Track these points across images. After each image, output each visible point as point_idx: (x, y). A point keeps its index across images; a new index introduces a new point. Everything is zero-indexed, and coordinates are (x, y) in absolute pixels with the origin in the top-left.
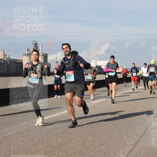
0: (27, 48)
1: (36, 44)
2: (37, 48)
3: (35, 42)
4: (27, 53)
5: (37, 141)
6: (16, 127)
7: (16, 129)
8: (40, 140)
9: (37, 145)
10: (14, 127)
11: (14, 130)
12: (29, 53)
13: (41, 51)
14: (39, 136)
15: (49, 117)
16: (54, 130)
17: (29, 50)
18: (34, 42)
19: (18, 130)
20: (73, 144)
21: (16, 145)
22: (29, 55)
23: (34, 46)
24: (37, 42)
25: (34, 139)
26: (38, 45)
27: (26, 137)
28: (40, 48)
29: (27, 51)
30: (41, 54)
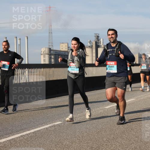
0: (89, 41)
1: (98, 37)
2: (99, 40)
3: (97, 35)
4: (89, 45)
5: (100, 129)
6: (80, 115)
7: (80, 116)
8: (103, 127)
9: (100, 132)
10: (79, 115)
11: (78, 117)
12: (91, 45)
13: (103, 43)
14: (102, 124)
15: (111, 106)
16: (116, 119)
17: (91, 42)
18: (95, 35)
19: (82, 118)
20: (135, 133)
21: (81, 132)
22: (91, 47)
23: (95, 39)
24: (99, 34)
25: (97, 127)
26: (99, 38)
27: (89, 124)
28: (102, 40)
29: (89, 43)
30: (103, 46)
